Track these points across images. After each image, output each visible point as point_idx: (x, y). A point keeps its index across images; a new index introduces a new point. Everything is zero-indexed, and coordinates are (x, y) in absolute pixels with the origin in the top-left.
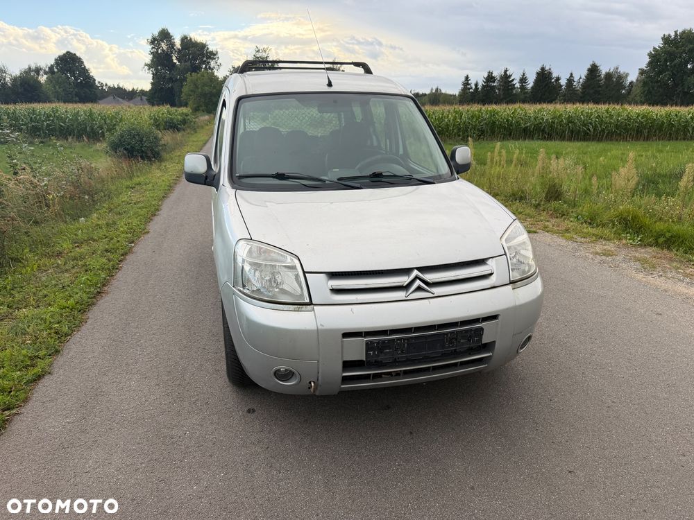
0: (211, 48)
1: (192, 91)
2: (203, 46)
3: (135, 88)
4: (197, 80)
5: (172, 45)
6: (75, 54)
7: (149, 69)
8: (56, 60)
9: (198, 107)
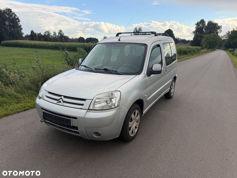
0: (219, 25)
1: (205, 41)
2: (216, 24)
3: (189, 40)
4: (208, 37)
5: (204, 25)
6: (171, 30)
7: (194, 34)
8: (165, 32)
9: (207, 46)
